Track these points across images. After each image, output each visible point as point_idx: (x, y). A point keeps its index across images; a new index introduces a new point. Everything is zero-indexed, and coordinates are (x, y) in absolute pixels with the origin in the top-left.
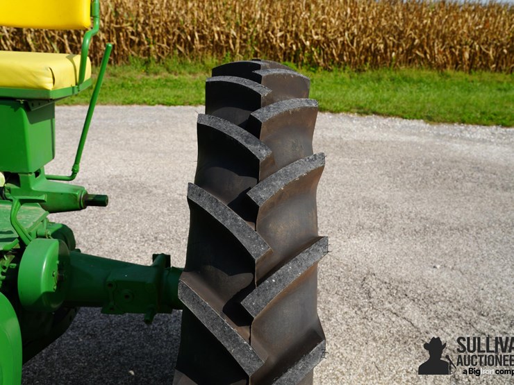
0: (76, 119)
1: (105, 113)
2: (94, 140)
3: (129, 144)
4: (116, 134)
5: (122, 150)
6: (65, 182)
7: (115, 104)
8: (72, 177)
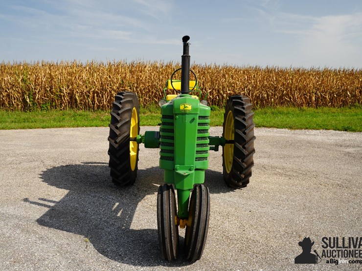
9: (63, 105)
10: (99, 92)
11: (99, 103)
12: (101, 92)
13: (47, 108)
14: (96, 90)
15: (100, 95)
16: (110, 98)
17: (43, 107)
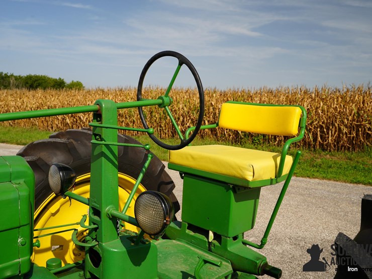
0: (312, 189)
1: (335, 187)
2: (320, 207)
3: (347, 216)
4: (339, 206)
5: (339, 219)
6: (255, 249)
7: (345, 182)
8: (261, 247)
9: (278, 140)
10: (324, 126)
11: (323, 141)
12: (326, 126)
13: (259, 141)
14: (321, 123)
15: (325, 130)
16: (339, 135)
17: (254, 140)
